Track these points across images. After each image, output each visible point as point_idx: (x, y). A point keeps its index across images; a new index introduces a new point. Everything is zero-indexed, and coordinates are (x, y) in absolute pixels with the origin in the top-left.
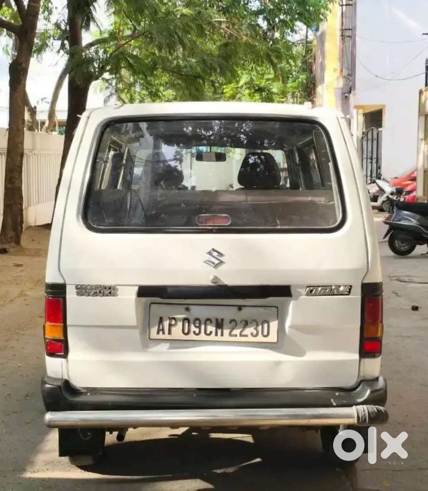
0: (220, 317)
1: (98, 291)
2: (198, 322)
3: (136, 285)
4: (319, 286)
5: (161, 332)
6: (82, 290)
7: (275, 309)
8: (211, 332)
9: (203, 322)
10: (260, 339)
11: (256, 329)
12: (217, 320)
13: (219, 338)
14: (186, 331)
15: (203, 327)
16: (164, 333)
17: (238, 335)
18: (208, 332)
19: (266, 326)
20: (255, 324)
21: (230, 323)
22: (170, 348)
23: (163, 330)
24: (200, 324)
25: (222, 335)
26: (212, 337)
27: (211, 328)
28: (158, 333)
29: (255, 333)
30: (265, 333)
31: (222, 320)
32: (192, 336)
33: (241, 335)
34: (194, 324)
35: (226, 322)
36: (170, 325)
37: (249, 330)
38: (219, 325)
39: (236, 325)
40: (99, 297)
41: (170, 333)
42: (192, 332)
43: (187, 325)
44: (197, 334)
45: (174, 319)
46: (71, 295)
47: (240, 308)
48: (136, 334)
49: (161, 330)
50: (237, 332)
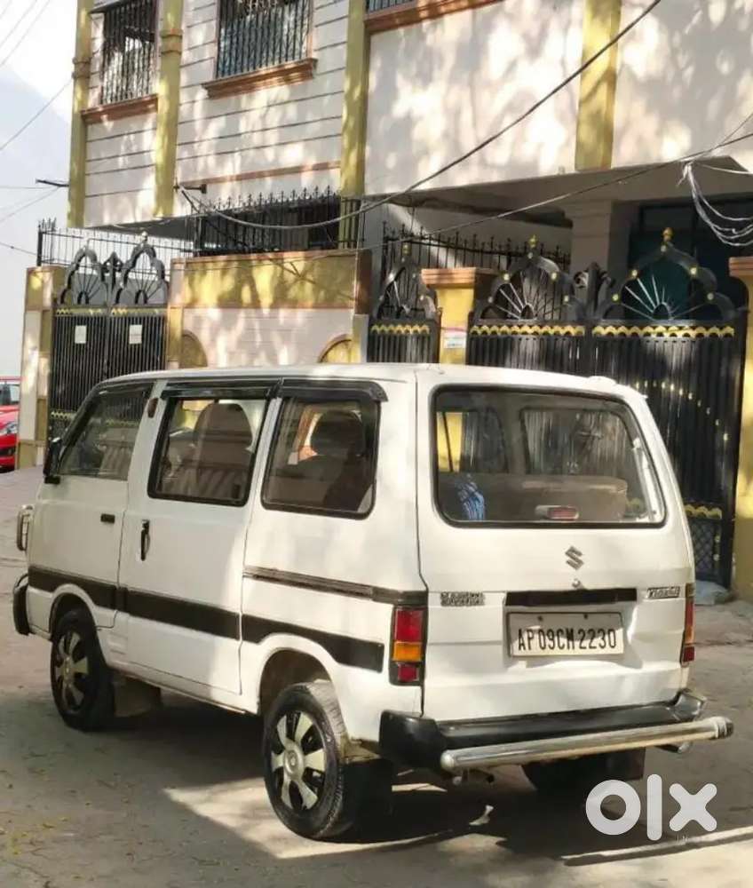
0: (569, 627)
1: (465, 600)
2: (550, 633)
3: (504, 592)
4: (657, 588)
5: (522, 648)
6: (448, 600)
7: (618, 615)
8: (564, 645)
9: (555, 633)
10: (608, 650)
11: (603, 639)
12: (567, 630)
13: (571, 652)
14: (543, 645)
15: (556, 639)
16: (524, 648)
17: (588, 647)
18: (561, 645)
19: (612, 634)
20: (601, 633)
21: (579, 633)
22: (528, 666)
23: (523, 644)
24: (553, 636)
25: (573, 647)
26: (565, 652)
27: (563, 641)
28: (520, 648)
29: (603, 644)
30: (613, 644)
31: (572, 631)
32: (548, 652)
33: (591, 647)
34: (549, 636)
35: (575, 634)
36: (529, 639)
37: (598, 641)
38: (570, 637)
39: (584, 635)
40: (465, 607)
41: (530, 648)
42: (547, 647)
43: (542, 637)
44: (552, 648)
45: (531, 631)
46: (434, 604)
47: (586, 615)
48: (499, 650)
49: (522, 645)
50: (586, 643)
